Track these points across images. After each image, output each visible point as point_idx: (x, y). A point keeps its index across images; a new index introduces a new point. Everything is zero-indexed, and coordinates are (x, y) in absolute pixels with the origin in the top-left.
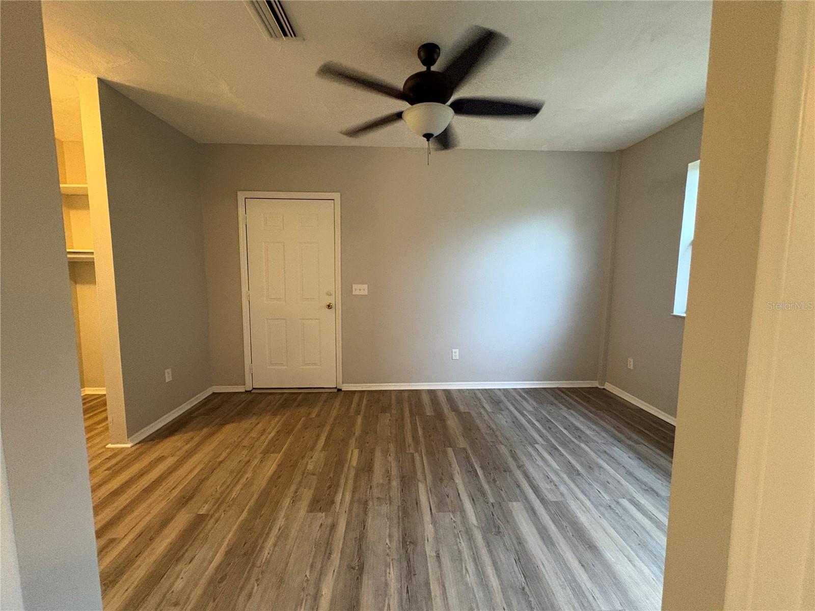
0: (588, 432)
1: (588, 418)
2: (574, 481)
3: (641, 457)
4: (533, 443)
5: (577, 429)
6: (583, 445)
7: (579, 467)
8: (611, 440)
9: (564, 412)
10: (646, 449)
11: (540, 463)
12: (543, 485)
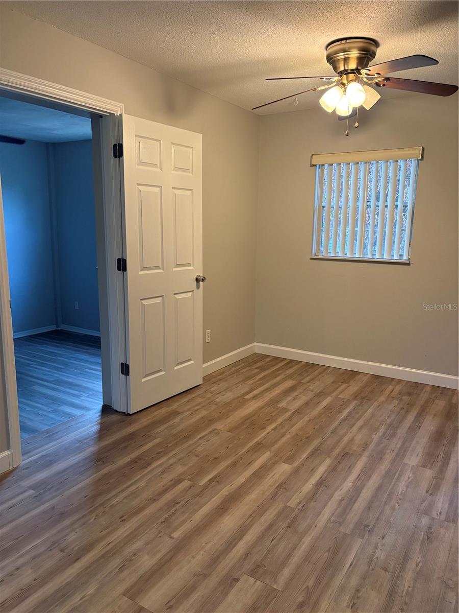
0: (60, 352)
1: (57, 346)
2: (61, 372)
3: (90, 354)
4: (29, 365)
5: (52, 352)
6: (59, 358)
7: (60, 366)
8: (73, 352)
9: (40, 347)
10: (92, 350)
11: (37, 370)
12: (45, 377)
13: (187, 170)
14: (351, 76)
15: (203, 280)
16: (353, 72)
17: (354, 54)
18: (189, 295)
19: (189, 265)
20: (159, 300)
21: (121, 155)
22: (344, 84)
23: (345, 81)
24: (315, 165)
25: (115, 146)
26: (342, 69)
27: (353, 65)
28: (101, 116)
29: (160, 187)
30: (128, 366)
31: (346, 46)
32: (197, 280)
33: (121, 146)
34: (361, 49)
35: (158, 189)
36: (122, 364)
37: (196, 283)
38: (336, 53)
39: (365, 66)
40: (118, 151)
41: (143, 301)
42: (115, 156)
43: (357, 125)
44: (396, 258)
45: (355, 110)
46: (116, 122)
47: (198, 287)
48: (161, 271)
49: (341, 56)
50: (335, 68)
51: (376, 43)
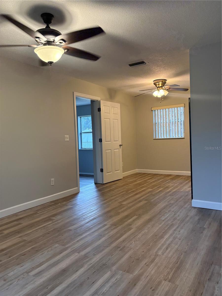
13: (116, 114)
14: (160, 88)
15: (122, 145)
16: (161, 87)
17: (161, 83)
18: (118, 150)
19: (117, 141)
20: (110, 151)
21: (100, 111)
22: (159, 90)
23: (159, 89)
24: (153, 111)
25: (98, 109)
26: (158, 86)
27: (160, 85)
28: (94, 101)
29: (110, 119)
30: (103, 169)
31: (159, 81)
32: (120, 146)
33: (100, 108)
34: (162, 82)
35: (109, 119)
36: (101, 169)
37: (119, 146)
38: (156, 83)
39: (164, 86)
40: (99, 110)
41: (106, 151)
42: (98, 111)
43: (163, 100)
44: (180, 137)
45: (162, 96)
46: (99, 102)
47: (120, 148)
48: (110, 142)
49: (157, 83)
50: (156, 86)
51: (166, 80)
